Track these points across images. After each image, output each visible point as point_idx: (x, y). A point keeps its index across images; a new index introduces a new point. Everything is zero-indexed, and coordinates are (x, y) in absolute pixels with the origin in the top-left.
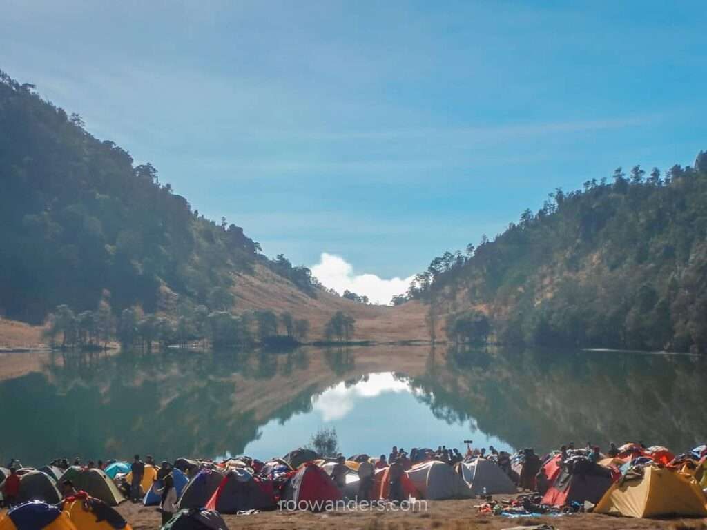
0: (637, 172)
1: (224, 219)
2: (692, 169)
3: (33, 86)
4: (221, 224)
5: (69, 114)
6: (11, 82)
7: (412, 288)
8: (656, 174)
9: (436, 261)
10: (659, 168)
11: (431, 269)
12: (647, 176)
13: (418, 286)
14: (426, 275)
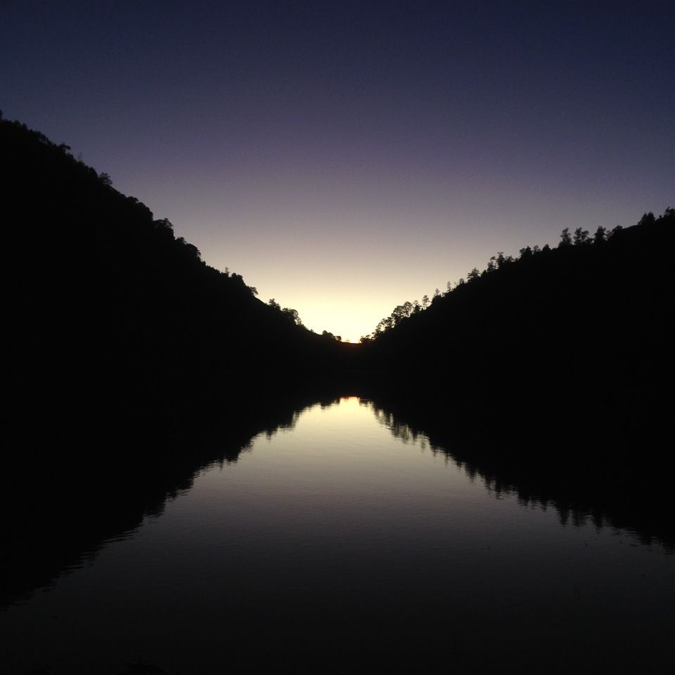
1: (227, 269)
3: (69, 148)
4: (225, 273)
5: (99, 173)
6: (49, 143)
7: (378, 330)
9: (398, 309)
11: (394, 315)
13: (383, 329)
14: (389, 320)
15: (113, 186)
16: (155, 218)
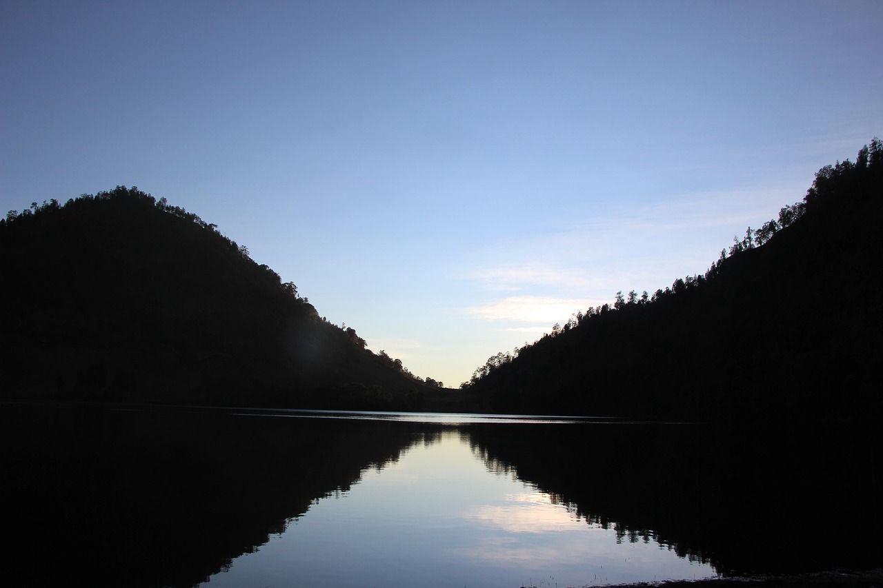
0: (632, 295)
1: (344, 324)
2: (670, 291)
3: (216, 226)
4: (341, 328)
5: (239, 245)
6: (202, 222)
7: (474, 377)
8: (645, 296)
9: (492, 359)
10: (647, 291)
11: (488, 364)
12: (639, 298)
13: (478, 376)
14: (484, 368)
15: (250, 256)
16: (283, 282)
